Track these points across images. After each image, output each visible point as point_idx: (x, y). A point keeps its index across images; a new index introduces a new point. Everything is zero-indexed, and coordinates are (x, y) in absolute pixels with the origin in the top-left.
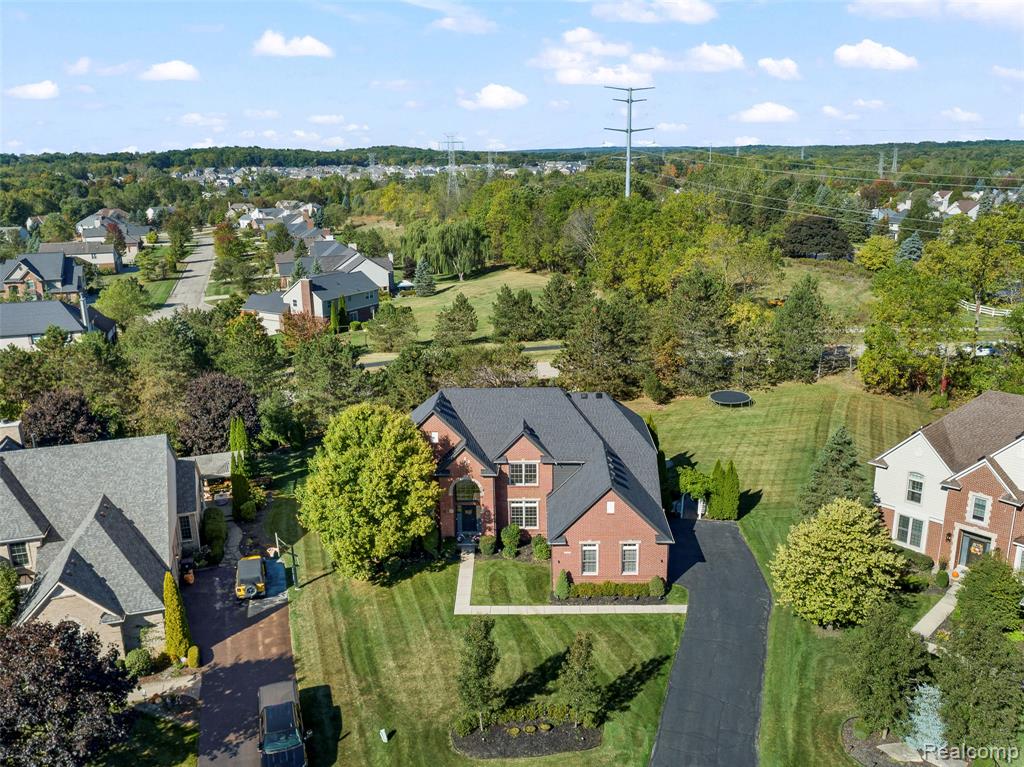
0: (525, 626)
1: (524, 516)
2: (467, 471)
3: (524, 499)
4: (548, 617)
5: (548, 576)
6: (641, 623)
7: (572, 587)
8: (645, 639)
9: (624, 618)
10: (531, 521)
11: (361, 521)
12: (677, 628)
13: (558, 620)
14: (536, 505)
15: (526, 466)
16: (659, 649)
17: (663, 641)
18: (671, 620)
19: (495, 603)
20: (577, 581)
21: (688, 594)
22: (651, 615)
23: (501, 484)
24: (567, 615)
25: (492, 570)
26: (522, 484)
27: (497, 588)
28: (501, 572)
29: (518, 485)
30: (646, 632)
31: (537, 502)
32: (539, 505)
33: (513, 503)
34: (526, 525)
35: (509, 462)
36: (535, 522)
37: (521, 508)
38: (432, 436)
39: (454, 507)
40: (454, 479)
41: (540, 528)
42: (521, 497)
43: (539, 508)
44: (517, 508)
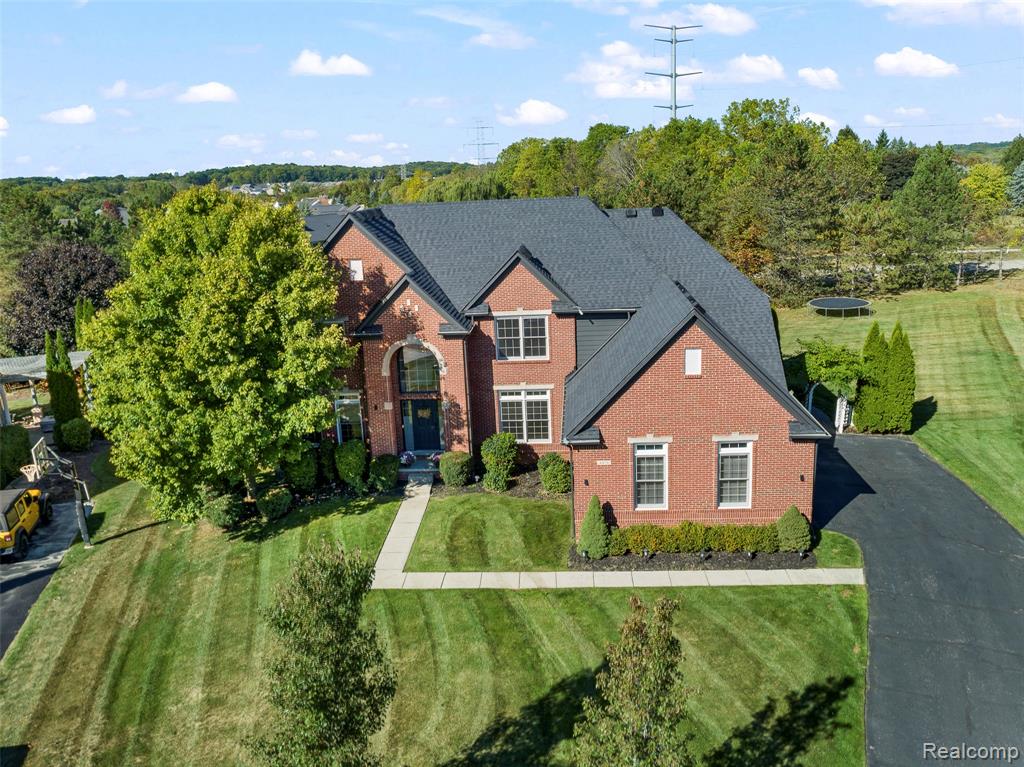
0: (511, 611)
1: (525, 419)
2: (414, 329)
3: (523, 386)
4: (563, 594)
5: (568, 518)
6: (767, 604)
7: (615, 534)
8: (786, 640)
9: (731, 596)
10: (539, 429)
12: (856, 618)
13: (584, 600)
14: (547, 397)
15: (526, 322)
16: (822, 661)
17: (827, 643)
18: (834, 598)
19: (455, 566)
20: (623, 523)
21: (858, 547)
22: (789, 589)
23: (479, 355)
24: (603, 590)
25: (460, 510)
26: (521, 358)
27: (463, 540)
28: (476, 514)
29: (511, 359)
30: (784, 623)
31: (548, 392)
32: (552, 397)
33: (504, 394)
34: (530, 437)
35: (495, 314)
36: (546, 430)
37: (519, 404)
38: (352, 268)
39: (394, 399)
40: (391, 344)
41: (554, 441)
42: (518, 383)
43: (552, 402)
44: (512, 404)
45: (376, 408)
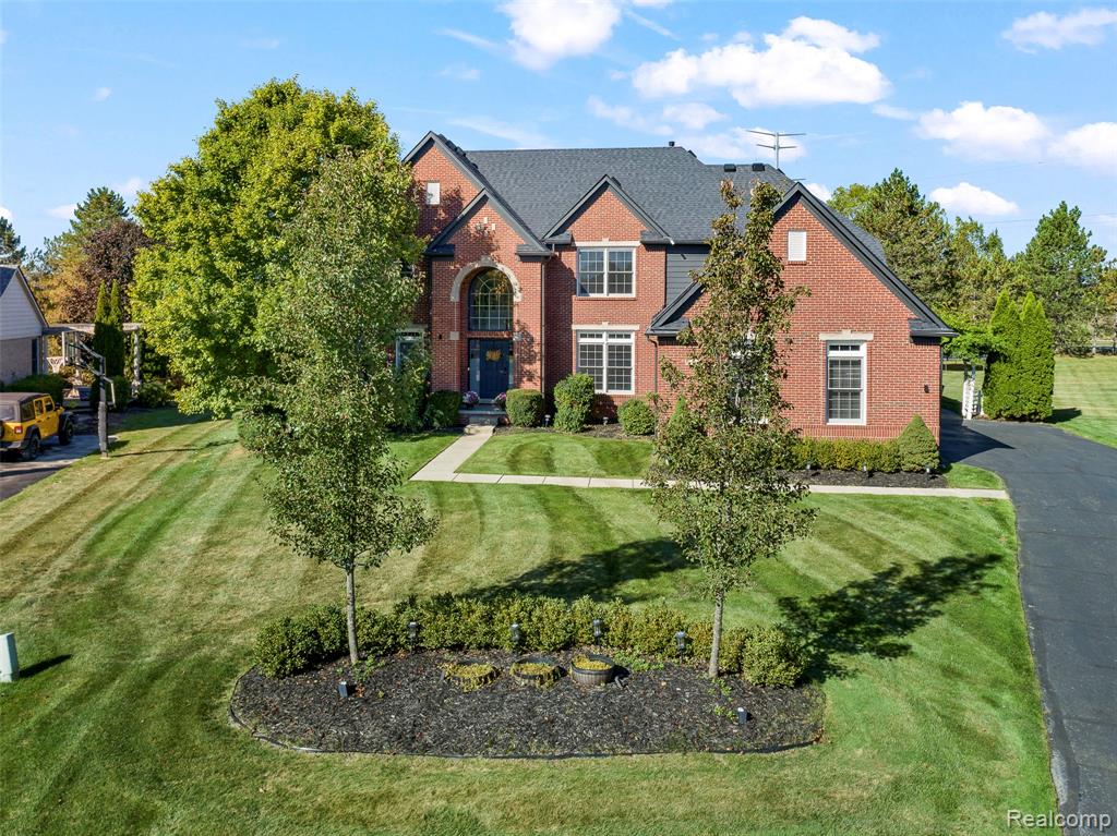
0: (579, 499)
1: (605, 365)
2: (489, 248)
3: (605, 326)
8: (914, 527)
10: (620, 378)
11: (229, 267)
14: (631, 341)
15: (612, 254)
18: (972, 504)
19: (516, 472)
21: (997, 477)
23: (559, 288)
25: (525, 441)
26: (604, 295)
27: (526, 457)
28: (544, 444)
29: (592, 295)
31: (633, 335)
32: (637, 340)
33: (583, 336)
34: (610, 387)
35: (578, 244)
36: (628, 379)
37: (600, 347)
38: (429, 191)
39: (461, 329)
40: (463, 265)
41: (637, 392)
42: (599, 323)
43: (637, 346)
44: (591, 347)
45: (440, 337)
